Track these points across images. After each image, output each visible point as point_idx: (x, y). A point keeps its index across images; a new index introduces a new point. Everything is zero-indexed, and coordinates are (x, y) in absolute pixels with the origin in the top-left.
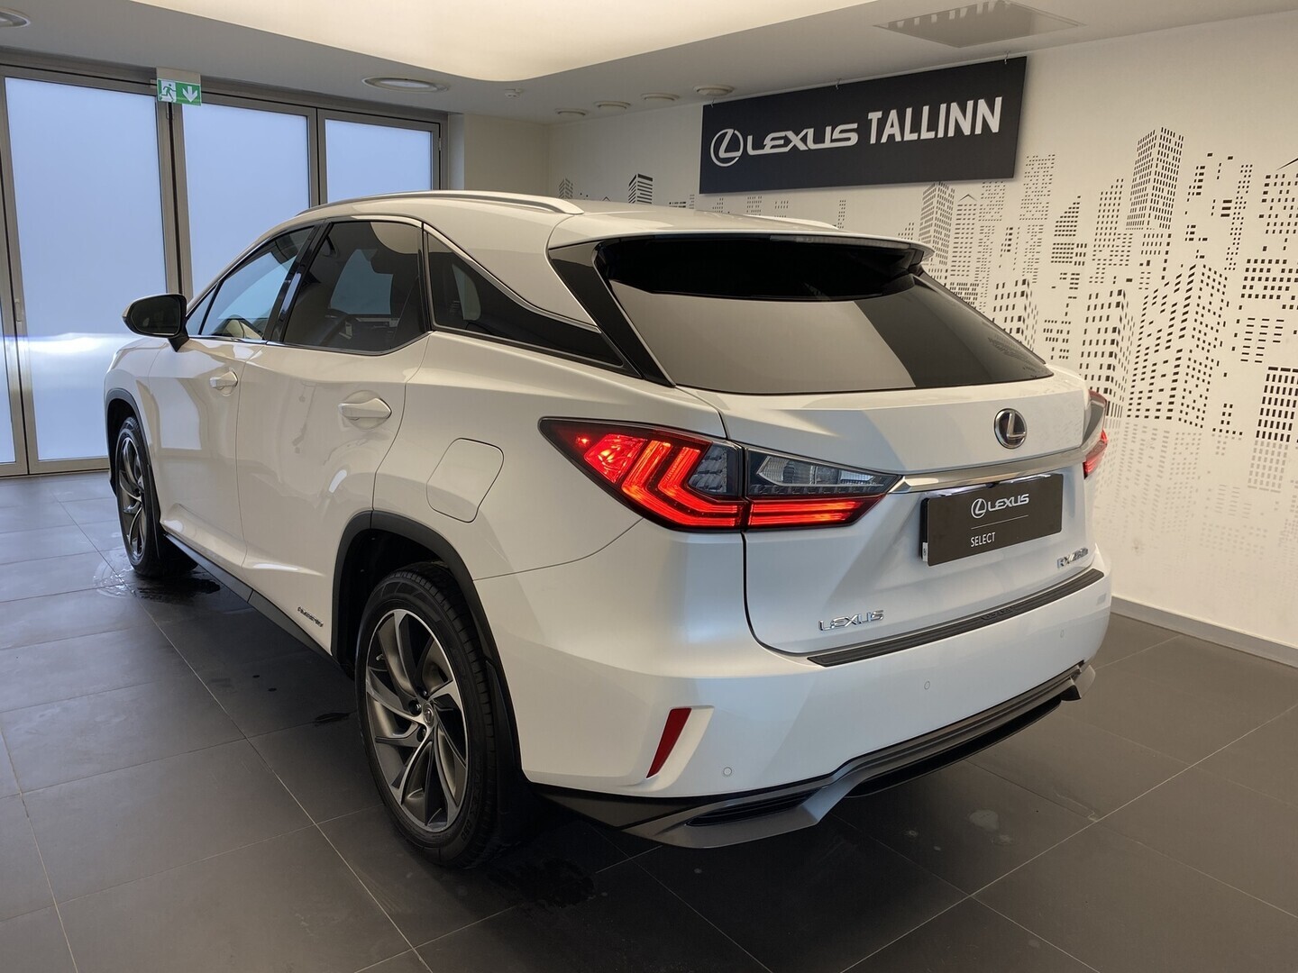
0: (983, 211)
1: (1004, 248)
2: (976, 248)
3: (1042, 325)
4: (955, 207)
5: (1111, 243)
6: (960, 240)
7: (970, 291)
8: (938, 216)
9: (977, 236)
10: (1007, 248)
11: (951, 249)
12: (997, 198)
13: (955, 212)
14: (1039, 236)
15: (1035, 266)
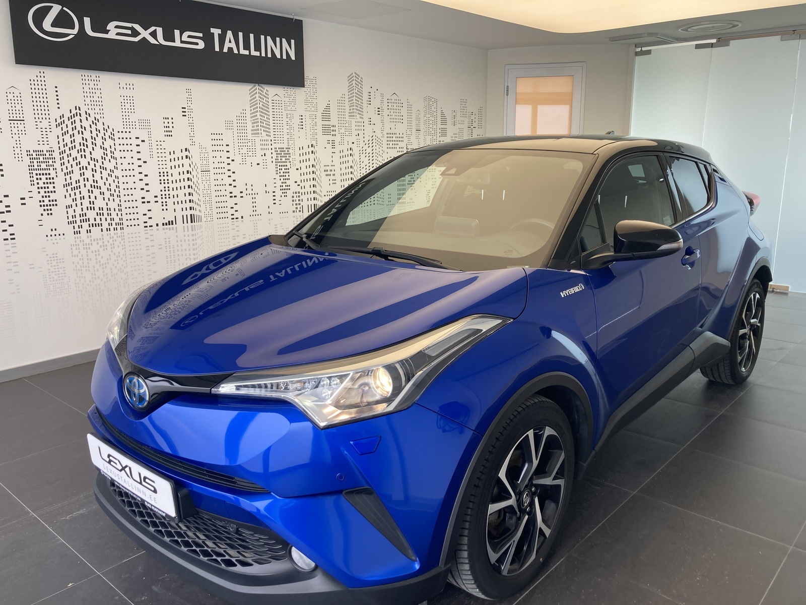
0: (286, 105)
1: (300, 127)
2: (285, 127)
3: (323, 168)
4: (270, 100)
5: (344, 125)
6: (276, 122)
7: (286, 152)
8: (261, 106)
9: (285, 120)
10: (302, 127)
11: (271, 127)
12: (292, 98)
13: (270, 104)
14: (315, 120)
15: (316, 137)
